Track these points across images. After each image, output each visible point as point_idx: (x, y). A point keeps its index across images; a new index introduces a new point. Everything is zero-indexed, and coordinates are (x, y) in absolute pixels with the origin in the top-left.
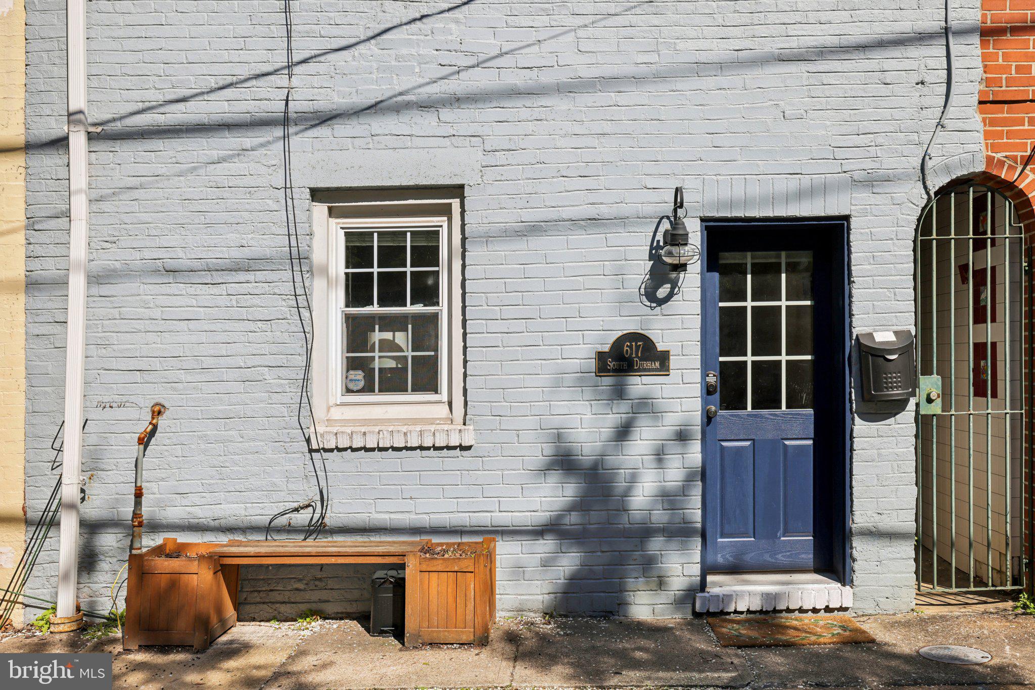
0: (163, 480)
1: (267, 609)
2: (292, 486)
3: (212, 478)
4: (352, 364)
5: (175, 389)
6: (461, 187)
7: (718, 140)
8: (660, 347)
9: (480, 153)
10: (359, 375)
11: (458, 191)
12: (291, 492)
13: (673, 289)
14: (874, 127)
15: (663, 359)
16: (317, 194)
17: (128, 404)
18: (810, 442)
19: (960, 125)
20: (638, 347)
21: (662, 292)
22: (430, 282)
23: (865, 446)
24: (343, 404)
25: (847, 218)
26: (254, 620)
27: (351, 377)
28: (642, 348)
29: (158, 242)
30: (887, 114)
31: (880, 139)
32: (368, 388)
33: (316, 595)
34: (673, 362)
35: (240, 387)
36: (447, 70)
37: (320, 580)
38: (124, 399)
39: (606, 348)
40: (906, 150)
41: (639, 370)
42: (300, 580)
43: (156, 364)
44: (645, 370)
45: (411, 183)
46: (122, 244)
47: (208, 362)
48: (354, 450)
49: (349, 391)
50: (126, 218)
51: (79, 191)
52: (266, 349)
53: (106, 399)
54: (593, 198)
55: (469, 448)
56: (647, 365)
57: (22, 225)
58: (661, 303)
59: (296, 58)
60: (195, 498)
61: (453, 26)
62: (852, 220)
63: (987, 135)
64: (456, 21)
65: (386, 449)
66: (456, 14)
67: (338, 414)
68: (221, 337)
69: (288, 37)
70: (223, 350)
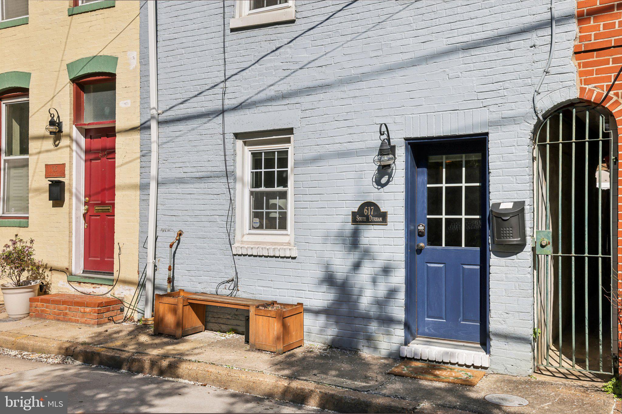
0: (182, 264)
1: (216, 326)
2: (227, 271)
3: (198, 264)
4: (257, 215)
5: (186, 224)
6: (292, 129)
7: (412, 94)
8: (382, 210)
9: (300, 112)
10: (257, 220)
11: (290, 131)
12: (226, 273)
13: (389, 178)
14: (503, 78)
15: (384, 216)
16: (237, 136)
17: (171, 230)
18: (478, 267)
19: (560, 70)
20: (371, 209)
21: (384, 180)
22: (284, 175)
23: (497, 271)
24: (249, 234)
25: (487, 134)
26: (212, 330)
27: (254, 221)
28: (374, 210)
29: (181, 160)
30: (511, 69)
31: (507, 85)
32: (261, 227)
33: (235, 322)
34: (389, 218)
35: (208, 224)
36: (289, 72)
37: (237, 315)
38: (170, 227)
39: (356, 210)
40: (523, 90)
41: (371, 222)
42: (229, 314)
43: (180, 213)
44: (375, 222)
45: (272, 129)
46: (169, 161)
47: (198, 213)
48: (250, 256)
49: (254, 228)
50: (171, 150)
51: (154, 143)
52: (217, 207)
53: (164, 227)
54: (350, 131)
55: (294, 258)
56: (376, 219)
57: (138, 155)
58: (383, 186)
59: (228, 74)
60: (192, 273)
61: (288, 50)
62: (490, 135)
63: (581, 74)
64: (290, 47)
65: (260, 256)
66: (291, 44)
67: (246, 238)
68: (202, 202)
69: (225, 64)
70: (202, 207)
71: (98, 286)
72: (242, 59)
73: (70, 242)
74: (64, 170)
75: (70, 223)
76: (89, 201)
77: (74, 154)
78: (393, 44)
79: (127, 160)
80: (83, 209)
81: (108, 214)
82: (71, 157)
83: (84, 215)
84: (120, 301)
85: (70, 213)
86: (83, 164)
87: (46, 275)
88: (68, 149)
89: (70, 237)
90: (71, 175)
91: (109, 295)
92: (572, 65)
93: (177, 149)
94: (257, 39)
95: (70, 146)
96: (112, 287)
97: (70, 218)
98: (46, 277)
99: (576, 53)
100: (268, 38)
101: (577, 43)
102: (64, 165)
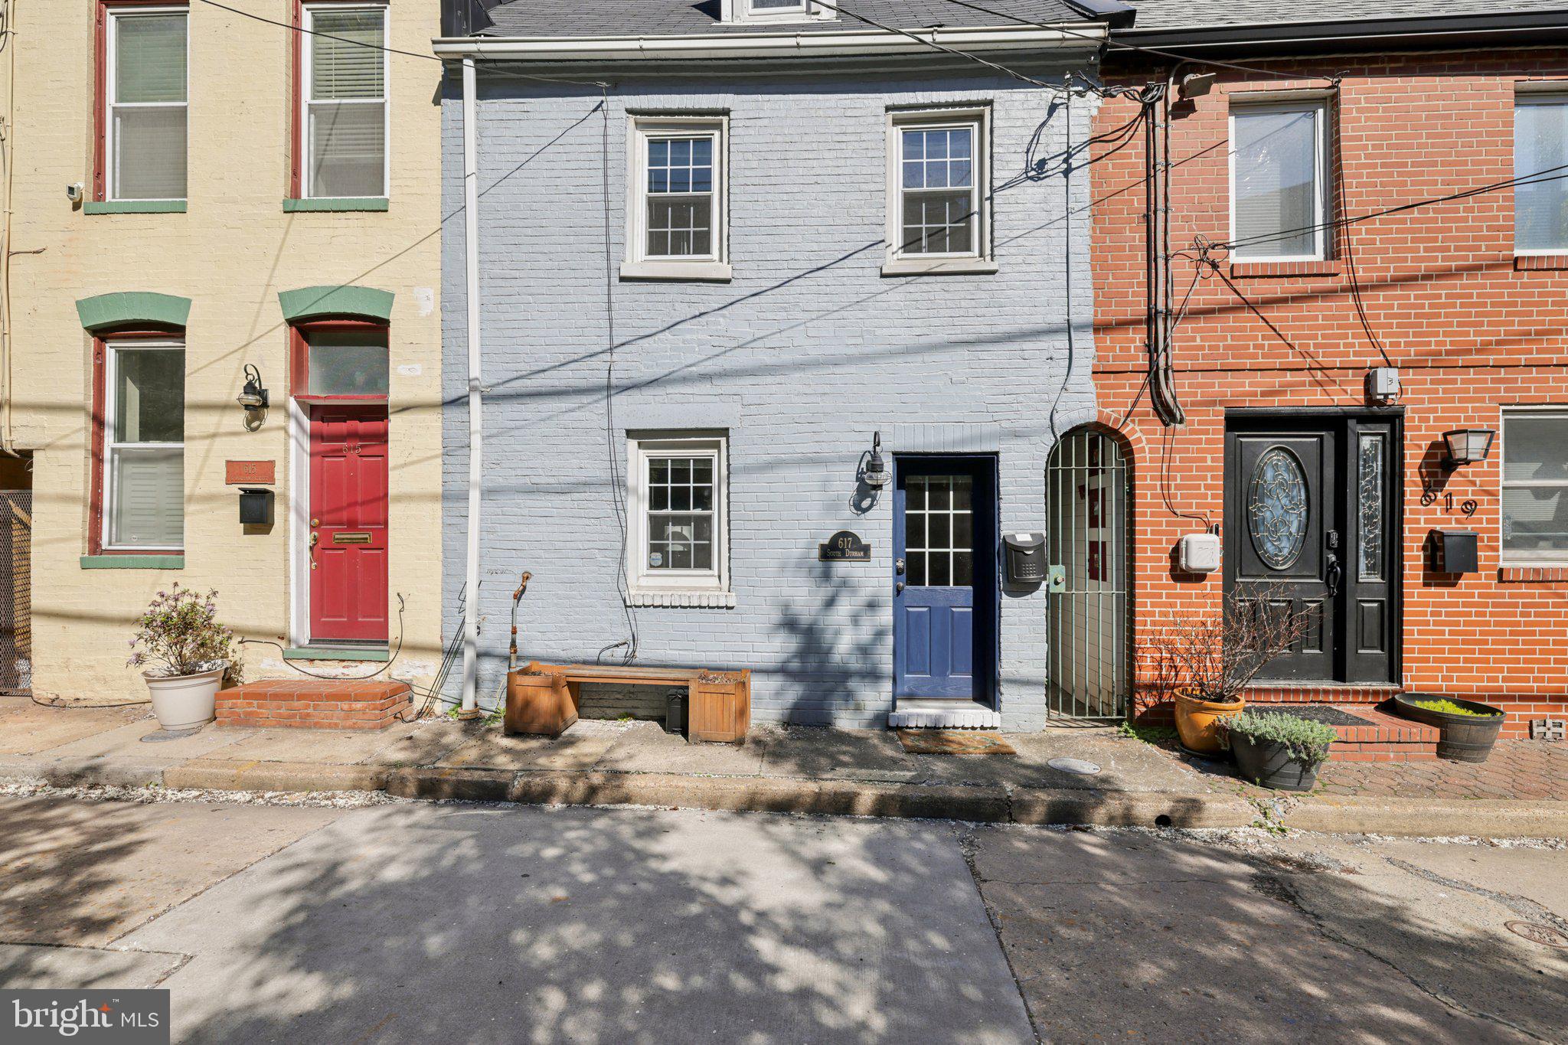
0: (529, 622)
2: (614, 630)
3: (561, 622)
4: (654, 548)
5: (537, 562)
6: (727, 429)
7: (905, 398)
8: (864, 542)
9: (740, 406)
10: (658, 555)
11: (724, 432)
12: (613, 634)
13: (873, 501)
14: (1016, 389)
15: (866, 550)
16: (630, 433)
17: (507, 572)
18: (971, 610)
19: (1079, 388)
20: (848, 541)
21: (866, 503)
22: (706, 494)
23: (1008, 614)
24: (647, 576)
25: (997, 453)
27: (653, 557)
28: (851, 541)
29: (527, 464)
30: (1025, 380)
31: (1021, 399)
32: (664, 565)
33: (630, 704)
34: (873, 552)
35: (580, 562)
37: (633, 693)
38: (505, 568)
39: (826, 542)
40: (1040, 405)
41: (849, 557)
42: (620, 693)
43: (526, 546)
44: (853, 557)
45: (693, 427)
46: (505, 465)
47: (559, 545)
48: (655, 607)
49: (652, 566)
50: (506, 448)
51: (475, 432)
52: (596, 537)
53: (493, 568)
55: (732, 608)
56: (855, 554)
57: (440, 452)
58: (864, 511)
59: (616, 342)
60: (550, 635)
61: (721, 320)
62: (1001, 456)
63: (1099, 396)
64: (724, 316)
65: (676, 607)
66: (724, 311)
67: (644, 582)
68: (567, 529)
69: (611, 327)
70: (569, 537)
71: (354, 664)
72: (642, 323)
73: (287, 593)
74: (273, 473)
75: (287, 560)
76: (321, 523)
77: (292, 443)
78: (878, 332)
79: (414, 458)
80: (308, 539)
81: (363, 546)
82: (287, 451)
83: (311, 548)
84: (407, 686)
85: (286, 544)
86: (307, 459)
87: (230, 650)
88: (282, 433)
89: (287, 584)
90: (286, 480)
91: (379, 678)
92: (1090, 385)
93: (518, 448)
94: (667, 298)
95: (285, 430)
96: (385, 664)
97: (286, 553)
98: (230, 654)
99: (1094, 373)
100: (687, 298)
101: (1095, 362)
102: (272, 463)
